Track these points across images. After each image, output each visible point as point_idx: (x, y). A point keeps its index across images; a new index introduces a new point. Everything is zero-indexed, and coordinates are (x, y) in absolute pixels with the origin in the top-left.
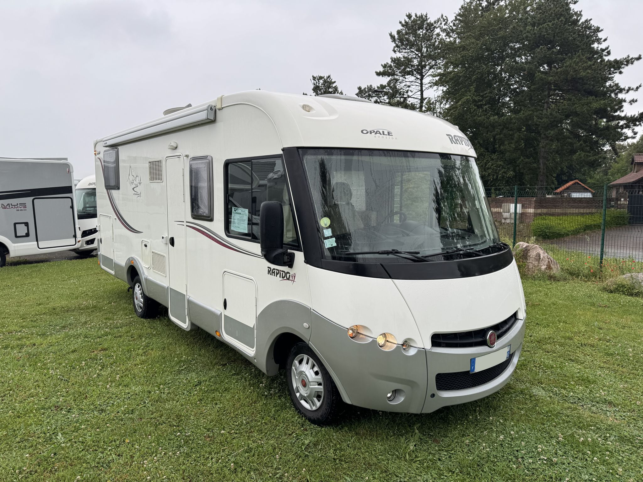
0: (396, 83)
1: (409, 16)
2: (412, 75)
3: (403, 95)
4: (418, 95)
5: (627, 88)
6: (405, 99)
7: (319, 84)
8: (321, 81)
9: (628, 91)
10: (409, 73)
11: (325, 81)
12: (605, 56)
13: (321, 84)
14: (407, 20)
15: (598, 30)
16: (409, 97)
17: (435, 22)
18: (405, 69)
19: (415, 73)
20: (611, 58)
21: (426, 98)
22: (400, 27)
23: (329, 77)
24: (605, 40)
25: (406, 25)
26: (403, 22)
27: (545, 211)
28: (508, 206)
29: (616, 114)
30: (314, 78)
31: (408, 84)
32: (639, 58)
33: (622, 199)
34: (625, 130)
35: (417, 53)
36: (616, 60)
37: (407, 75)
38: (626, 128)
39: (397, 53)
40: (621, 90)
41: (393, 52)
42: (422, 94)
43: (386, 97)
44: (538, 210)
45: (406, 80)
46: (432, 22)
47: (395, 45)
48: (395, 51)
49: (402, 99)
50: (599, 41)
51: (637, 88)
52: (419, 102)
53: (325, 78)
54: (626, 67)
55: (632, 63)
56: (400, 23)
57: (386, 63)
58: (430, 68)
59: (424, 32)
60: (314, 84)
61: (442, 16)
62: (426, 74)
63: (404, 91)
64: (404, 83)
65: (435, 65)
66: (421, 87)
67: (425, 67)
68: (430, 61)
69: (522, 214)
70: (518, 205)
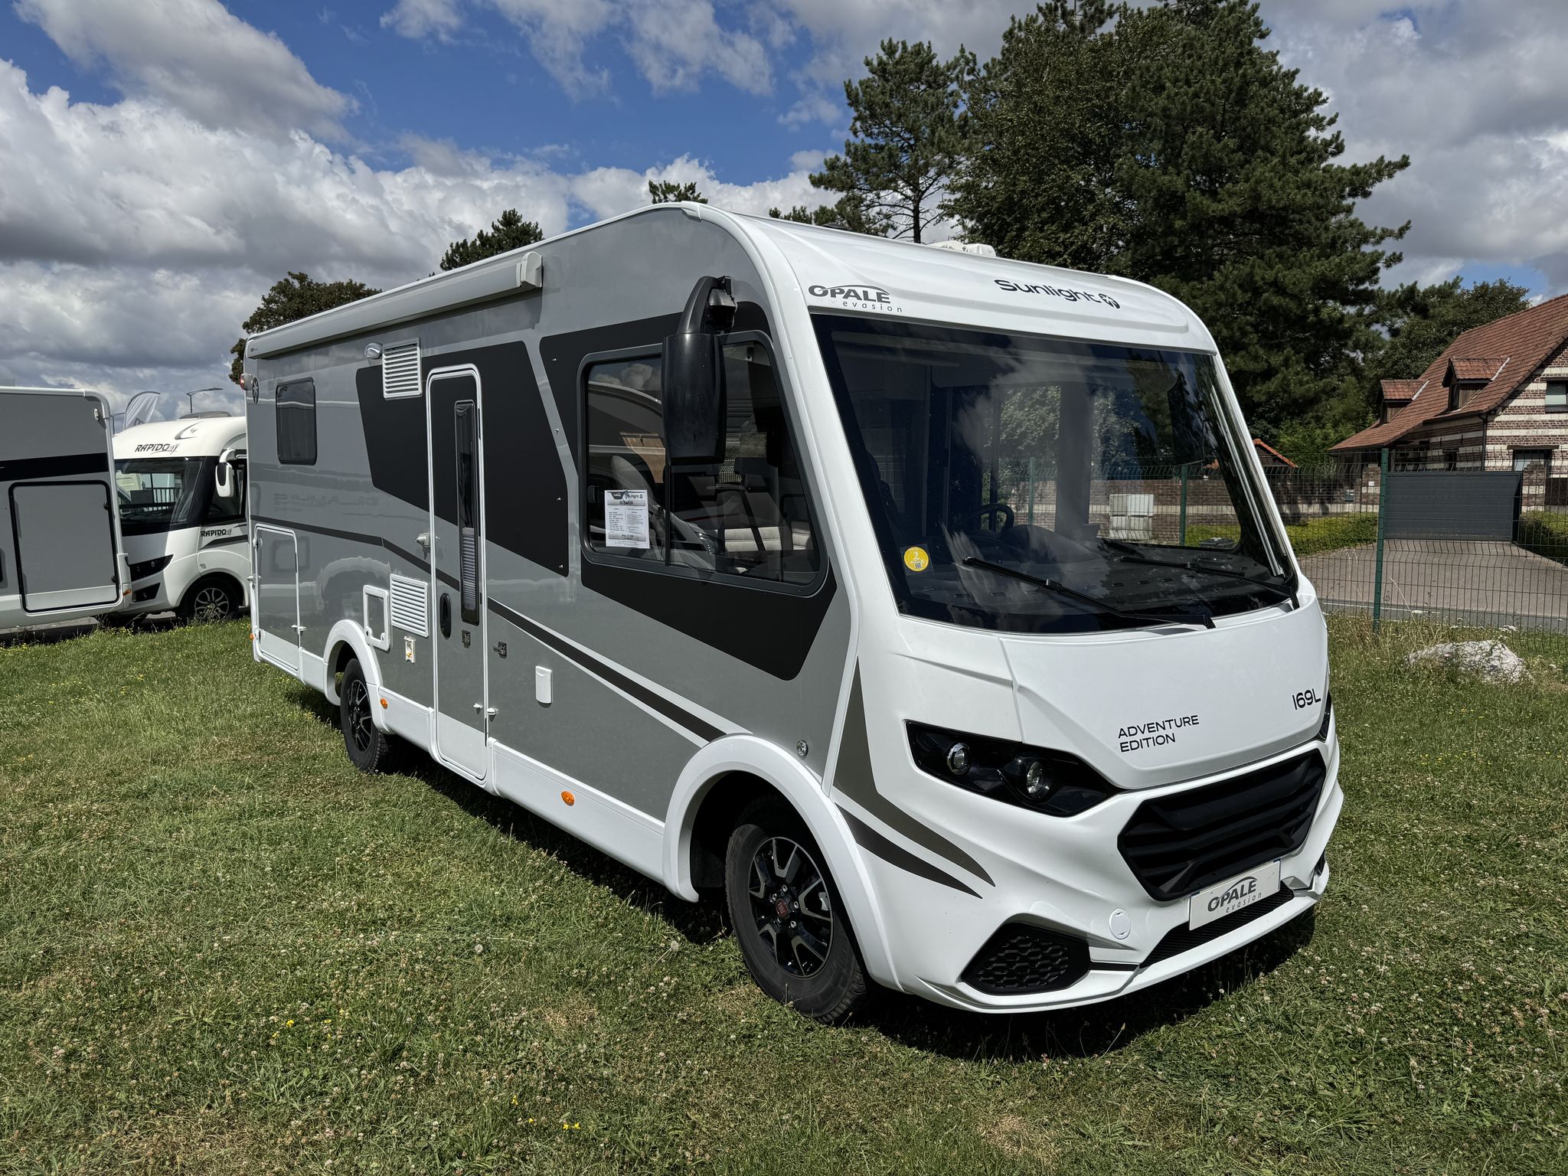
0: (856, 207)
1: (890, 50)
2: (895, 190)
5: (1379, 231)
8: (671, 197)
9: (1382, 238)
10: (887, 185)
12: (1334, 154)
14: (885, 58)
15: (1316, 99)
17: (948, 68)
19: (901, 183)
20: (1342, 161)
22: (866, 74)
23: (691, 186)
24: (1332, 121)
25: (882, 70)
26: (875, 63)
28: (1124, 499)
29: (1362, 287)
30: (653, 189)
31: (885, 210)
32: (1404, 163)
33: (1371, 483)
34: (1375, 327)
35: (907, 136)
36: (1354, 166)
37: (884, 189)
38: (1377, 322)
39: (861, 135)
40: (1365, 237)
41: (851, 131)
42: (918, 236)
45: (882, 201)
46: (942, 65)
47: (855, 114)
48: (855, 131)
50: (1319, 123)
51: (1402, 232)
54: (1378, 185)
55: (1390, 176)
56: (868, 63)
57: (833, 158)
58: (939, 174)
59: (923, 87)
61: (963, 51)
62: (928, 188)
63: (877, 226)
64: (877, 209)
65: (950, 166)
66: (916, 218)
67: (928, 172)
68: (938, 158)
69: (1156, 518)
70: (1147, 496)
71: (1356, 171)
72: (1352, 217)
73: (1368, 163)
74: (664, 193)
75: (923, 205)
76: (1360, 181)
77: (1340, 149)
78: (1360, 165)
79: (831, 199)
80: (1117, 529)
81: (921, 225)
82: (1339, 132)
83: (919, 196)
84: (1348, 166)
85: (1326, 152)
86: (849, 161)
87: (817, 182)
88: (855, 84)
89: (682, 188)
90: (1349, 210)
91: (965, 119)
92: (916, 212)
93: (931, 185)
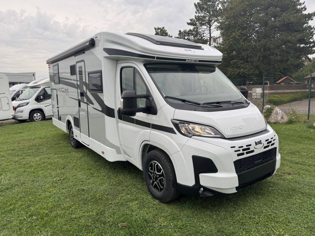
0: (197, 29)
4: (208, 36)
10: (204, 24)
11: (161, 30)
12: (304, 11)
13: (159, 32)
16: (204, 36)
18: (201, 22)
19: (207, 24)
21: (212, 37)
23: (163, 28)
27: (273, 91)
28: (255, 89)
30: (155, 29)
31: (203, 30)
35: (208, 14)
39: (198, 14)
44: (270, 91)
45: (202, 28)
47: (196, 10)
49: (200, 38)
52: (209, 39)
57: (192, 19)
58: (215, 22)
63: (202, 33)
64: (201, 30)
65: (217, 20)
67: (212, 21)
68: (214, 18)
69: (262, 93)
70: (260, 89)
71: (309, 14)
72: (308, 25)
73: (312, 13)
74: (158, 30)
75: (211, 28)
76: (310, 17)
77: (305, 9)
78: (310, 13)
79: (192, 27)
80: (254, 96)
81: (211, 32)
82: (305, 6)
83: (210, 26)
84: (307, 13)
85: (302, 10)
86: (195, 19)
87: (188, 24)
88: (196, 3)
89: (161, 28)
90: (308, 23)
91: (220, 9)
93: (213, 24)
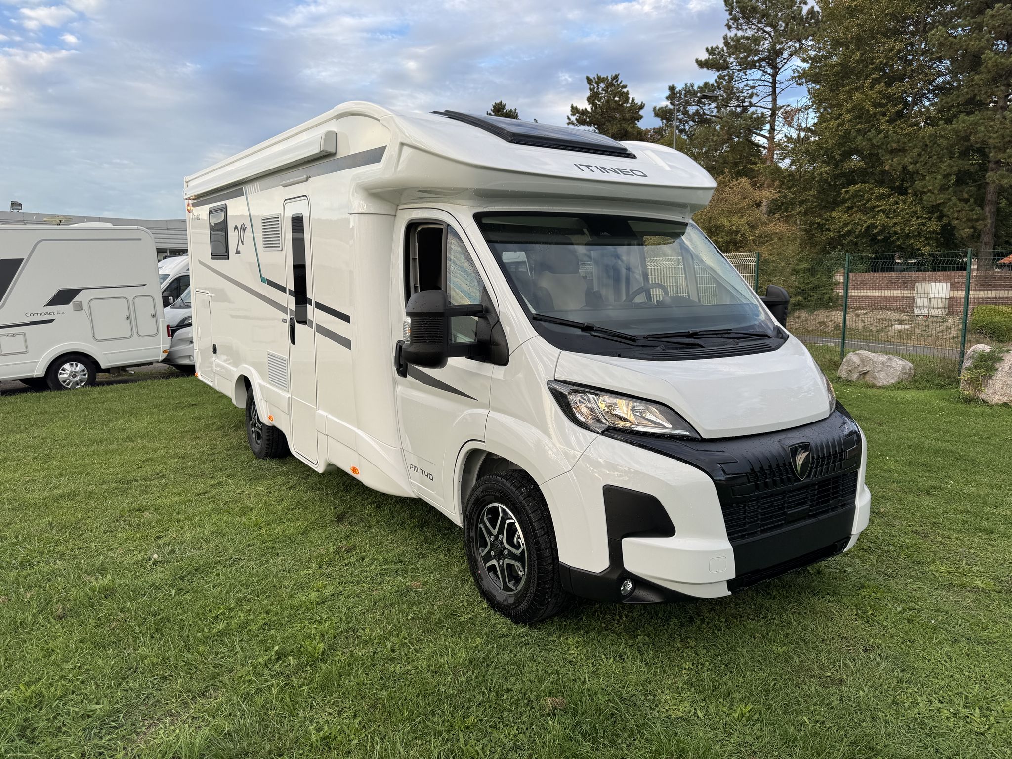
2: (759, 68)
3: (744, 101)
4: (768, 102)
6: (745, 109)
7: (598, 89)
8: (602, 85)
10: (752, 65)
11: (610, 85)
13: (600, 90)
16: (751, 105)
18: (746, 58)
19: (764, 64)
21: (781, 107)
23: (616, 77)
27: (992, 294)
28: (926, 286)
30: (589, 80)
31: (750, 83)
35: (768, 29)
37: (750, 69)
39: (734, 30)
41: (726, 28)
42: (774, 100)
43: (713, 105)
44: (981, 292)
45: (747, 77)
48: (729, 27)
49: (739, 110)
52: (770, 113)
53: (610, 78)
57: (714, 46)
58: (791, 55)
60: (590, 90)
62: (783, 66)
63: (745, 94)
64: (744, 83)
65: (800, 48)
66: (774, 88)
67: (782, 54)
68: (790, 43)
69: (951, 299)
70: (945, 284)
74: (597, 83)
75: (778, 78)
80: (920, 308)
81: (778, 91)
83: (776, 70)
86: (725, 49)
87: (701, 64)
91: (811, 12)
92: (774, 83)
93: (785, 63)
